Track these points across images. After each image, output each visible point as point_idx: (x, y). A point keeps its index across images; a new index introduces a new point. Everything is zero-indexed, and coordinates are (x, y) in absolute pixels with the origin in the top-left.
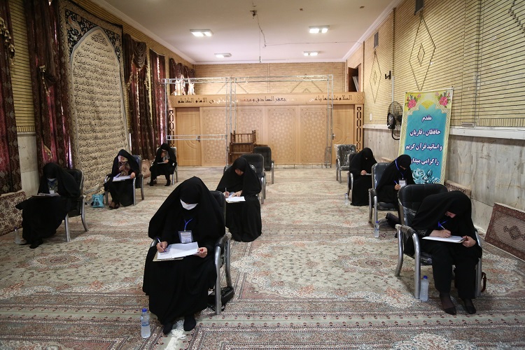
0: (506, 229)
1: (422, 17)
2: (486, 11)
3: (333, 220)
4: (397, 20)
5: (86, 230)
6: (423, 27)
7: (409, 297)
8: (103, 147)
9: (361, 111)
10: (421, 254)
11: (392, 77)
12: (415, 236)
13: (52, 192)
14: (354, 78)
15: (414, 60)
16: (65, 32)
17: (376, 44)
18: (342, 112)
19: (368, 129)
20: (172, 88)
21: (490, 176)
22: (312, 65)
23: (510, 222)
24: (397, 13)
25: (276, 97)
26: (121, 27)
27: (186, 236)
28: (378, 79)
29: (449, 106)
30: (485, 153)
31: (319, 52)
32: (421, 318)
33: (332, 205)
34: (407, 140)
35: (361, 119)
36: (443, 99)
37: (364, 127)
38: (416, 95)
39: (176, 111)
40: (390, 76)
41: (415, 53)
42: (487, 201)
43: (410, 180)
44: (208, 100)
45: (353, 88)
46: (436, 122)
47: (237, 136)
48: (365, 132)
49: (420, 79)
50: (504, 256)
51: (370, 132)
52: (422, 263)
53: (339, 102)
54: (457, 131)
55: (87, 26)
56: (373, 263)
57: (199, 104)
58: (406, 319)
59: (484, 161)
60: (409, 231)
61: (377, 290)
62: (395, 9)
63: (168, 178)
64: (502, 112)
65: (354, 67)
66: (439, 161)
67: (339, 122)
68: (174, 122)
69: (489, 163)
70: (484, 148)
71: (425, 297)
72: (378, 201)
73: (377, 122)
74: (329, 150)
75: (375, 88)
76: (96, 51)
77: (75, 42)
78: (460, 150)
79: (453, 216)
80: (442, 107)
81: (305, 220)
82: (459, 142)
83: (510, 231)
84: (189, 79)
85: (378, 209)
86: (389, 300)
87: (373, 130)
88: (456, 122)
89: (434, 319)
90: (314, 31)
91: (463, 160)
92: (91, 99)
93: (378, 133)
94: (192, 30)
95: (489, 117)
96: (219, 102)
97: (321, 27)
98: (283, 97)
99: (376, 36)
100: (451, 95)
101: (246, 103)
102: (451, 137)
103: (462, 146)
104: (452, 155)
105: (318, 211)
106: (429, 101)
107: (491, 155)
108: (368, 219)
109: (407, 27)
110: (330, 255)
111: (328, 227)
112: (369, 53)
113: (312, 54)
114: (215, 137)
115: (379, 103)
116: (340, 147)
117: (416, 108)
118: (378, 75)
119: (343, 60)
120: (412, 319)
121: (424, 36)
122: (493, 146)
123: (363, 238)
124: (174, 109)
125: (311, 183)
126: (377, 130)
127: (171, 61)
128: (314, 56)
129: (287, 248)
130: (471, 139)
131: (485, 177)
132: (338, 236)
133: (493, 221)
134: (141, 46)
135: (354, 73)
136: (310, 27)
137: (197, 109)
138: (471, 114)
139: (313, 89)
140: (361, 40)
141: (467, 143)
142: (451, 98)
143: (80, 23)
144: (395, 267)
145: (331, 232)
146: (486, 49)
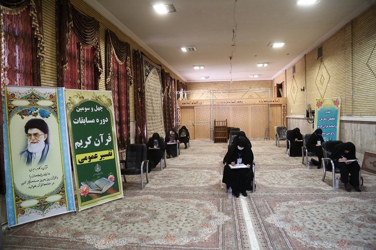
0: (371, 163)
1: (322, 61)
2: (355, 62)
3: (284, 162)
4: (307, 61)
5: (166, 166)
6: (322, 66)
7: (331, 187)
8: (155, 128)
9: (285, 108)
10: (335, 169)
11: (305, 90)
12: (332, 161)
13: (155, 147)
14: (280, 90)
15: (318, 82)
16: (144, 71)
17: (294, 71)
18: (275, 109)
19: (289, 118)
20: (179, 96)
21: (362, 139)
22: (253, 82)
23: (373, 160)
24: (307, 57)
25: (237, 101)
26: (161, 66)
27: (240, 160)
28: (296, 90)
29: (339, 106)
30: (359, 128)
31: (259, 75)
32: (337, 193)
33: (280, 157)
34: (318, 123)
35: (286, 112)
36: (336, 103)
37: (287, 117)
38: (322, 101)
39: (181, 109)
40: (304, 89)
41: (319, 78)
42: (361, 151)
43: (322, 141)
44: (199, 102)
45: (279, 95)
46: (333, 114)
47: (216, 123)
48: (288, 119)
49: (322, 92)
50: (371, 174)
51: (291, 120)
52: (336, 172)
53: (272, 103)
54: (344, 118)
55: (151, 67)
56: (311, 177)
57: (193, 105)
58: (331, 193)
59: (359, 132)
60: (329, 160)
61: (316, 185)
62: (305, 55)
63: (186, 144)
64: (366, 109)
65: (280, 83)
66: (335, 133)
67: (273, 113)
68: (180, 115)
69: (361, 133)
70: (359, 126)
71: (337, 187)
72: (308, 152)
73: (296, 114)
74: (268, 130)
75: (294, 95)
76: (154, 79)
77: (147, 76)
78: (346, 128)
79: (347, 152)
80: (336, 106)
81: (270, 162)
82: (345, 124)
83: (373, 163)
84: (185, 91)
85: (308, 155)
86: (322, 188)
87: (293, 118)
88: (343, 114)
89: (343, 193)
90: (260, 65)
91: (347, 132)
92: (152, 103)
93: (297, 120)
94: (194, 66)
95: (360, 111)
96: (205, 104)
97: (264, 63)
98: (241, 100)
99: (294, 68)
100: (340, 100)
101: (220, 104)
102: (341, 121)
103: (347, 126)
104: (341, 130)
105: (274, 159)
106: (328, 103)
107: (362, 129)
108: (302, 161)
109: (313, 65)
110: (289, 175)
111: (283, 165)
112: (289, 76)
113: (255, 76)
114: (203, 123)
115: (297, 104)
116: (278, 128)
117: (322, 107)
118: (296, 88)
119: (272, 79)
120: (334, 193)
121: (324, 71)
122: (362, 125)
123: (302, 169)
124: (180, 108)
125: (263, 147)
126: (296, 118)
127: (178, 81)
128: (256, 77)
129: (268, 172)
130: (351, 122)
131: (359, 140)
132: (289, 168)
133: (364, 160)
134: (168, 74)
135: (280, 86)
136: (258, 63)
137: (193, 107)
138: (351, 110)
139: (255, 96)
140: (284, 69)
141: (350, 124)
142: (340, 102)
143: (149, 66)
144: (321, 178)
145: (285, 167)
146: (356, 80)
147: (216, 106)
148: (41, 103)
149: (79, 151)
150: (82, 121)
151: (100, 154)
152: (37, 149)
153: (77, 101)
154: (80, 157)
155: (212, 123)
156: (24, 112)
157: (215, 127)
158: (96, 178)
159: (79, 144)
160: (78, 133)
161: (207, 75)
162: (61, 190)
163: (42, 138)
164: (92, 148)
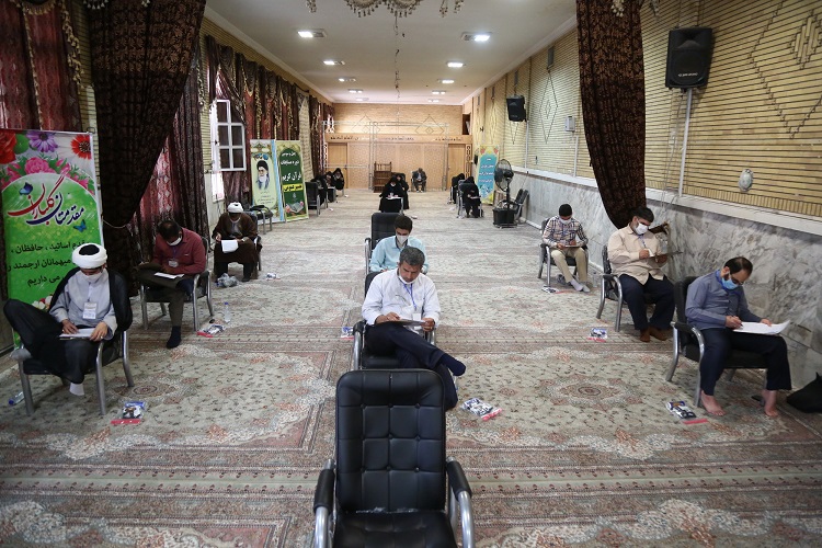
147: (378, 143)
148: (263, 150)
149: (285, 183)
150: (285, 162)
151: (295, 185)
152: (263, 179)
153: (282, 149)
154: (285, 187)
155: (372, 166)
156: (256, 157)
157: (376, 172)
158: (293, 202)
159: (284, 178)
160: (284, 170)
161: (366, 97)
162: (276, 207)
163: (266, 173)
164: (291, 182)
